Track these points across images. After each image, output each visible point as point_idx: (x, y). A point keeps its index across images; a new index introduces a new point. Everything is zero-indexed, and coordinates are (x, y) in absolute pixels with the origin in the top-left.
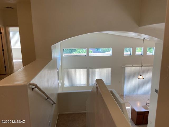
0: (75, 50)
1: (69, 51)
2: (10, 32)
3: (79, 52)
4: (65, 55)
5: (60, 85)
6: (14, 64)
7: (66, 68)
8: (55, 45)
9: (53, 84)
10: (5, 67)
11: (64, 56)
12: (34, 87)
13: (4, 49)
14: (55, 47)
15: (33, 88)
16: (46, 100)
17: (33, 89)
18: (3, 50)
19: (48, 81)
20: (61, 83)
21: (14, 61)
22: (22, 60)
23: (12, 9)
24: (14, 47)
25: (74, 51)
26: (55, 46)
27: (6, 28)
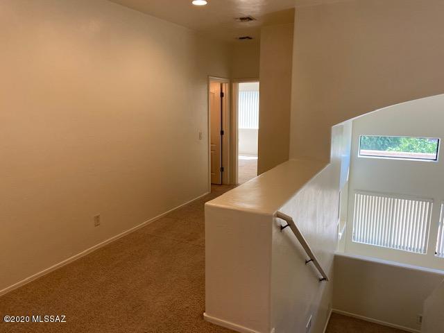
0: (395, 143)
1: (376, 143)
2: (240, 93)
3: (410, 148)
4: (364, 153)
5: (340, 234)
6: (240, 164)
7: (362, 191)
8: (343, 123)
9: (326, 226)
10: (222, 169)
11: (359, 156)
12: (284, 223)
13: (224, 130)
14: (341, 130)
15: (283, 226)
16: (307, 262)
17: (282, 228)
18: (222, 133)
19: (314, 217)
20: (343, 231)
21: (240, 158)
22: (257, 158)
23: (250, 40)
24: (244, 128)
25: (390, 145)
26: (342, 127)
27: (233, 84)
